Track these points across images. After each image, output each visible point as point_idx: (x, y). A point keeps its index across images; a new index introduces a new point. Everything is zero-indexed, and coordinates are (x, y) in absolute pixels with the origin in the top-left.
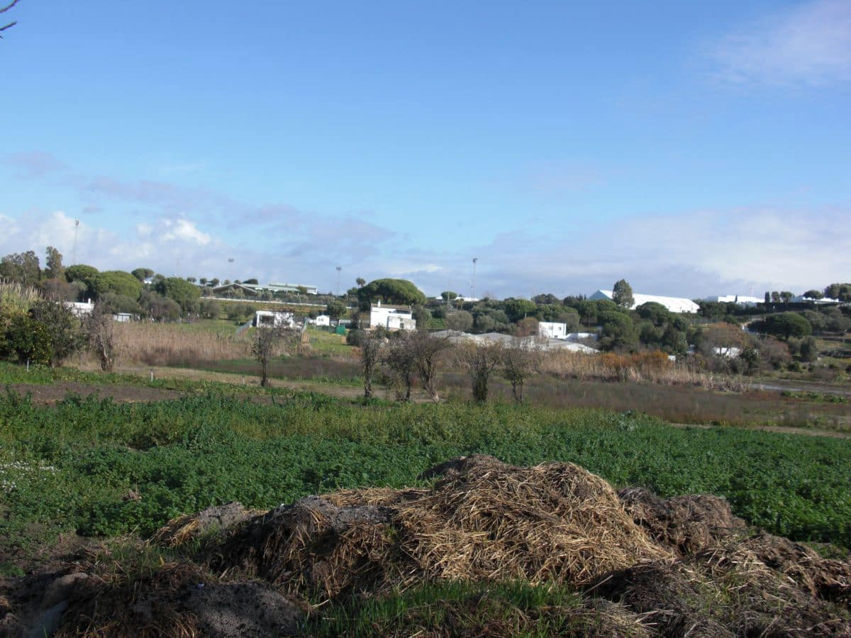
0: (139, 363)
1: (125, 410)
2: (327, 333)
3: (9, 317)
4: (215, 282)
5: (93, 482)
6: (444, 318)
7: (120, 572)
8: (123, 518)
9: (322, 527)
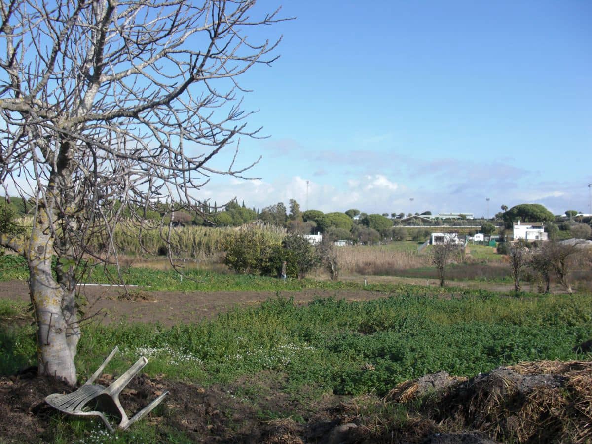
0: (355, 274)
1: (353, 307)
2: (483, 246)
3: (270, 247)
4: (401, 215)
5: (339, 358)
6: (569, 230)
7: (379, 423)
8: (364, 382)
9: (511, 390)
